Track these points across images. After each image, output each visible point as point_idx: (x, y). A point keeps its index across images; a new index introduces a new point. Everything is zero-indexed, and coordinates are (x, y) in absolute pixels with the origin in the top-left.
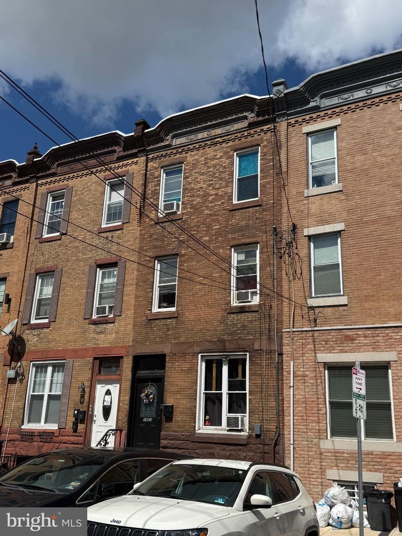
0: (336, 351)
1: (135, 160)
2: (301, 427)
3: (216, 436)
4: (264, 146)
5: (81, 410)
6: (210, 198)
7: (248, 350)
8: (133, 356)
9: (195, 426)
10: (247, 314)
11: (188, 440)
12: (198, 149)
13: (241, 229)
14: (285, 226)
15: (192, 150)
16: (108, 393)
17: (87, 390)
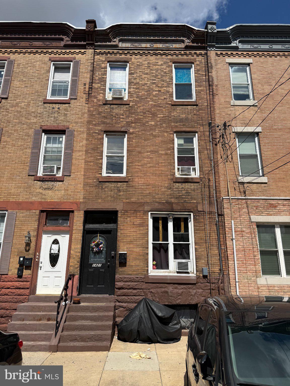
0: (264, 214)
1: (83, 51)
2: (242, 269)
4: (197, 65)
6: (154, 93)
7: (192, 210)
8: (84, 211)
9: (148, 270)
10: (189, 184)
11: (142, 282)
12: (141, 55)
13: (181, 120)
15: (136, 54)
16: (56, 242)
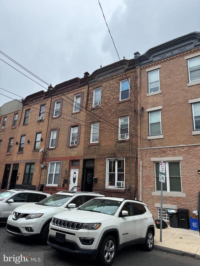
0: (159, 157)
1: (84, 87)
2: (145, 187)
3: (113, 190)
4: (132, 78)
5: (66, 179)
7: (124, 157)
8: (83, 160)
9: (105, 186)
10: (124, 143)
11: (102, 191)
12: (107, 81)
13: (122, 111)
14: (139, 108)
15: (105, 82)
16: (75, 173)
17: (68, 172)
